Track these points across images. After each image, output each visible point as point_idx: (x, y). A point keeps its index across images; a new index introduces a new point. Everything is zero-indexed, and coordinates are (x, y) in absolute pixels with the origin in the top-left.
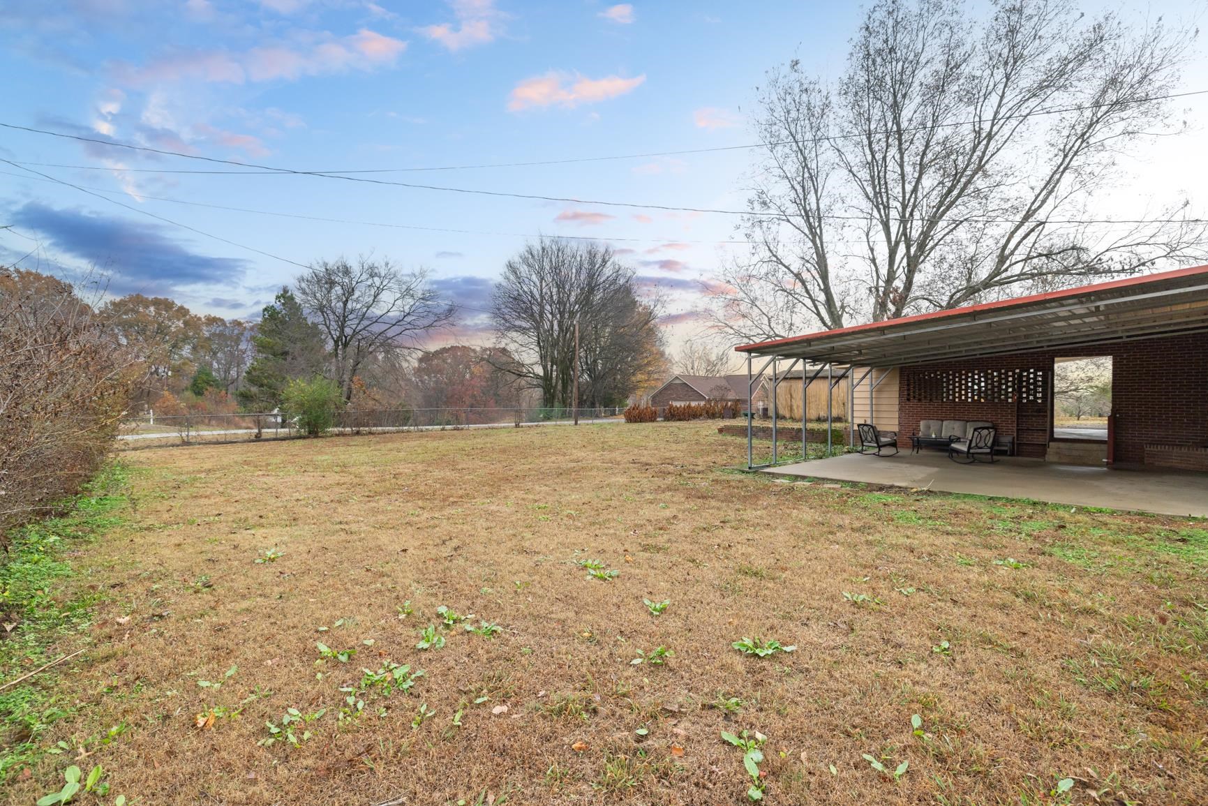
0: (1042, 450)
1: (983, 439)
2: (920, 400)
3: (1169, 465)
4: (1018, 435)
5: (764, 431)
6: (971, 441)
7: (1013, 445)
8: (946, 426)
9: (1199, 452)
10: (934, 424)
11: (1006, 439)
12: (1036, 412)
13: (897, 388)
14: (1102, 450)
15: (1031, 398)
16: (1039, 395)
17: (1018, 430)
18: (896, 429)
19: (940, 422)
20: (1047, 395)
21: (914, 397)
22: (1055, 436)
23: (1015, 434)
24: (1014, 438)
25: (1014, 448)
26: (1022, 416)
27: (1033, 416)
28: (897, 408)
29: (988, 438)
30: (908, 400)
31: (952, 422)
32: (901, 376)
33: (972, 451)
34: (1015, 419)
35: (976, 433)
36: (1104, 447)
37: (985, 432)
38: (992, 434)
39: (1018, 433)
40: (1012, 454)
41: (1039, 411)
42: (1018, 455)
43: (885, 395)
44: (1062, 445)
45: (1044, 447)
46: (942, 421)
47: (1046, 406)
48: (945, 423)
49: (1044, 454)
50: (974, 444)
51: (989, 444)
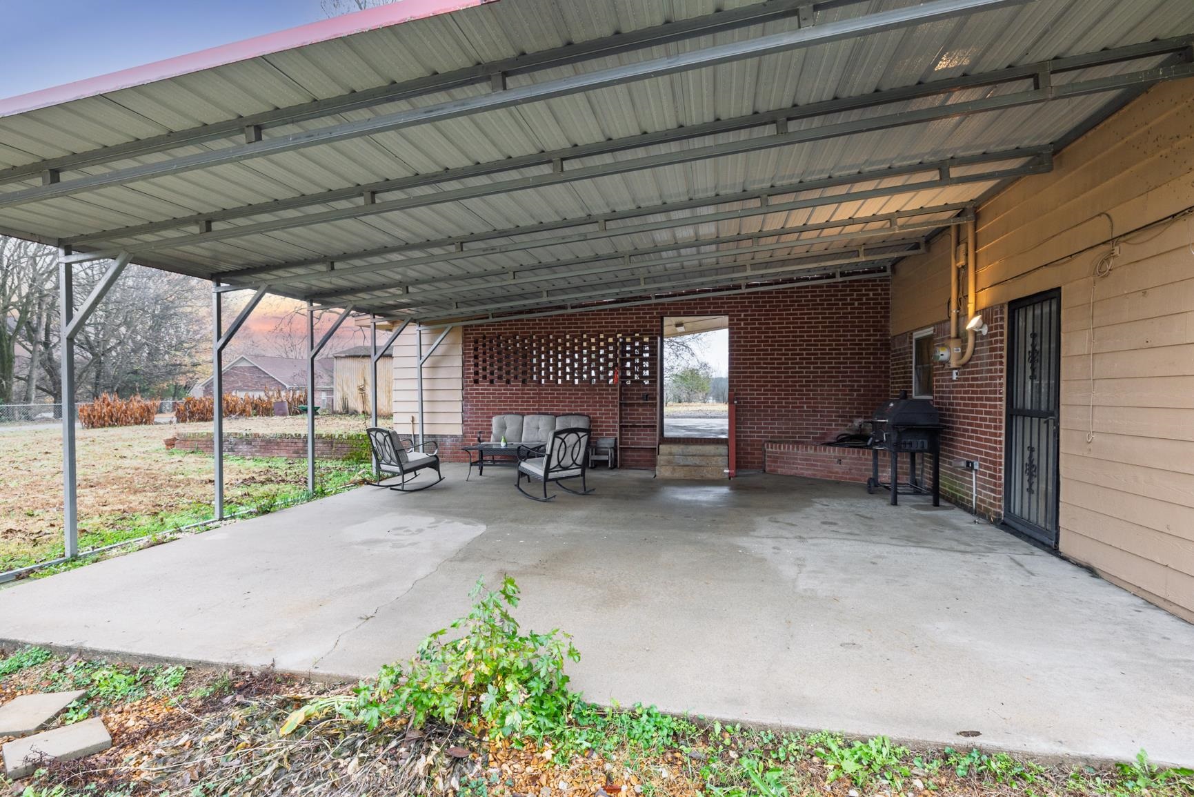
0: (649, 459)
1: (569, 451)
2: (492, 382)
3: (793, 472)
4: (621, 434)
5: (249, 443)
6: (550, 457)
7: (616, 451)
8: (528, 424)
9: (827, 453)
10: (511, 421)
11: (606, 443)
12: (643, 399)
13: (458, 362)
14: (720, 455)
15: (636, 377)
16: (646, 373)
17: (621, 427)
18: (458, 431)
19: (520, 417)
20: (656, 373)
21: (485, 377)
22: (667, 434)
23: (618, 436)
24: (616, 439)
25: (616, 455)
26: (626, 405)
27: (639, 405)
28: (459, 396)
29: (577, 449)
30: (476, 382)
31: (536, 417)
32: (464, 342)
33: (551, 475)
34: (617, 410)
35: (558, 441)
36: (723, 449)
37: (572, 438)
38: (584, 440)
39: (621, 430)
40: (614, 467)
41: (646, 397)
42: (622, 467)
43: (442, 373)
44: (675, 449)
45: (654, 451)
46: (523, 415)
47: (655, 390)
48: (526, 419)
49: (652, 464)
50: (554, 463)
51: (579, 461)
